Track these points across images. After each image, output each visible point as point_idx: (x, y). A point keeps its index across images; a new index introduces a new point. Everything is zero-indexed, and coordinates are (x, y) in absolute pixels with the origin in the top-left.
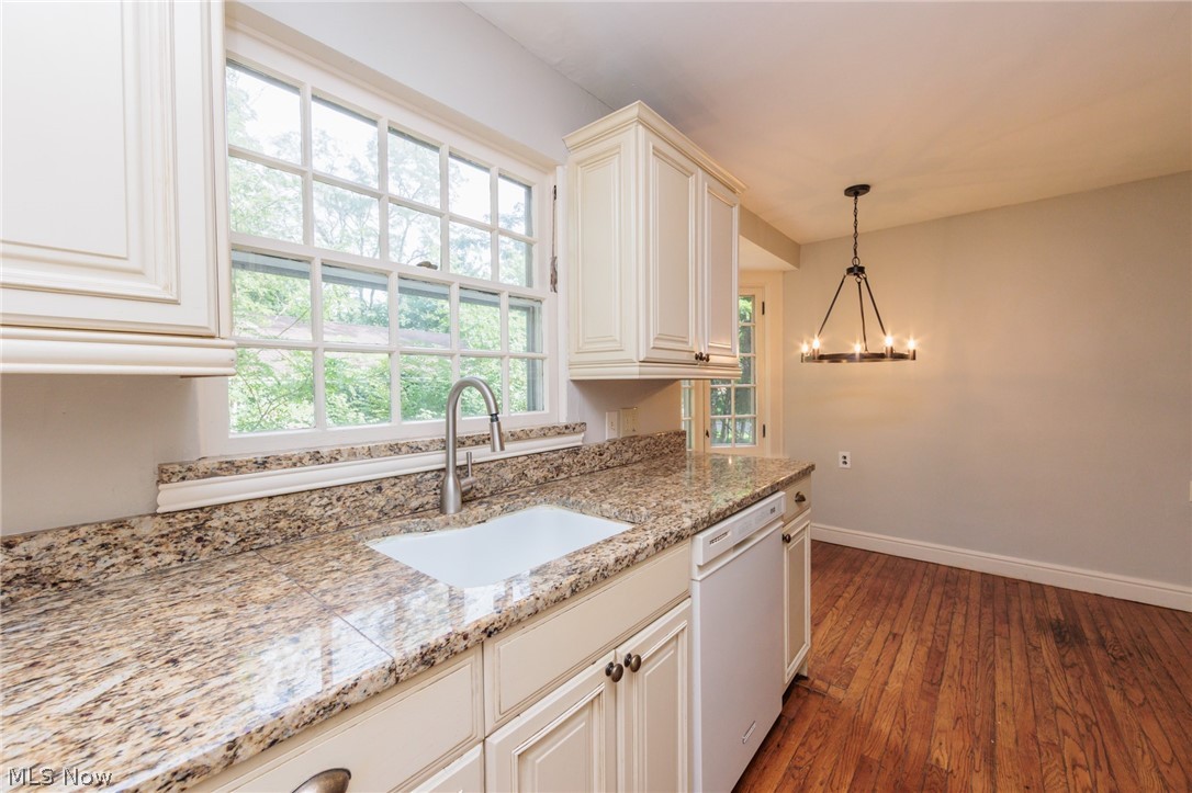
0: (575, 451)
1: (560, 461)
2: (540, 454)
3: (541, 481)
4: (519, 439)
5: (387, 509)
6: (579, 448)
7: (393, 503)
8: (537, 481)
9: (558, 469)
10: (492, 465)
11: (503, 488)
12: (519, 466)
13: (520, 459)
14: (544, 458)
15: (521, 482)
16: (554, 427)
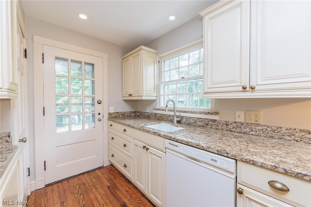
0: (215, 121)
1: (208, 122)
2: (201, 118)
3: (201, 126)
4: (193, 113)
5: (171, 120)
6: (216, 120)
7: (172, 119)
8: (200, 125)
9: (207, 124)
10: (188, 118)
11: (190, 124)
12: (195, 120)
13: (195, 118)
14: (202, 120)
15: (195, 124)
16: (204, 112)
